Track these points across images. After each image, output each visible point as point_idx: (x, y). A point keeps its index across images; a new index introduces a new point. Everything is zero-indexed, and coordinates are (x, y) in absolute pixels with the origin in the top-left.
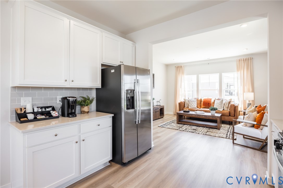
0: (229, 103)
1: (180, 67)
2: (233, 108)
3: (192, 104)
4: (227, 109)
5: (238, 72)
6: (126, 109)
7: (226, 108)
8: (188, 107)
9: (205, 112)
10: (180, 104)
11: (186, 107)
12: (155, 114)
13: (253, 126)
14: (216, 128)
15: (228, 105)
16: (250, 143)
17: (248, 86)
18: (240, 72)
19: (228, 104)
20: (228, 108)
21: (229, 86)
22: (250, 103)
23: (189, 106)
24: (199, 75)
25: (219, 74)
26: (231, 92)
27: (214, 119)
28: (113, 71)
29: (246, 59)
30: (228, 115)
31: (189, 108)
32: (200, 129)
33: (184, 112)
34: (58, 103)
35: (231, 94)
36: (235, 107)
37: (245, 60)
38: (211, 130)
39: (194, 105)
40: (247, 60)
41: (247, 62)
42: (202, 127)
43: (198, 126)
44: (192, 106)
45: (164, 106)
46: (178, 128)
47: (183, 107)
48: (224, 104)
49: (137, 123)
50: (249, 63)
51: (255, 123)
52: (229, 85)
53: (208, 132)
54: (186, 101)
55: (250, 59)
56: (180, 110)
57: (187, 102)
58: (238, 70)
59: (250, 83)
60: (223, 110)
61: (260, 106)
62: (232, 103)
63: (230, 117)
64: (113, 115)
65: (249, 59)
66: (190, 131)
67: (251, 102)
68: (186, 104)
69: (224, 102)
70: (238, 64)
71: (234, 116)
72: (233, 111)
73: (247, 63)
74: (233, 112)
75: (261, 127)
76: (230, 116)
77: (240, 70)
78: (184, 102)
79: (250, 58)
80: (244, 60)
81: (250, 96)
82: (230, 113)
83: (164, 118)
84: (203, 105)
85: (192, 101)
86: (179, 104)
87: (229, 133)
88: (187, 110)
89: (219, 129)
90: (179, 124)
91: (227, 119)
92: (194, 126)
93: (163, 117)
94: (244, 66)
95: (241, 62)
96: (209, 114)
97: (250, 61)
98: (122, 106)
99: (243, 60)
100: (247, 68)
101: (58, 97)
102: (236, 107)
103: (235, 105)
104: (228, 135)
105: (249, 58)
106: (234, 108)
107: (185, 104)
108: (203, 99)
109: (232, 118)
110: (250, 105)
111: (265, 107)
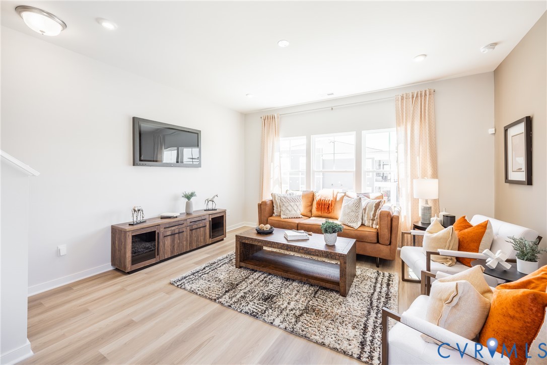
0: (378, 205)
1: (270, 119)
2: (386, 222)
3: (290, 208)
4: (372, 224)
5: (399, 128)
7: (369, 220)
8: (280, 215)
10: (261, 206)
11: (276, 214)
12: (191, 236)
14: (337, 288)
15: (373, 212)
17: (423, 161)
18: (402, 128)
19: (374, 208)
20: (373, 220)
22: (428, 206)
23: (282, 212)
24: (312, 136)
25: (355, 132)
29: (419, 95)
30: (375, 240)
31: (283, 216)
33: (258, 232)
35: (385, 178)
36: (392, 220)
37: (415, 96)
39: (294, 210)
40: (421, 96)
41: (421, 101)
44: (288, 212)
45: (225, 212)
47: (267, 216)
48: (365, 209)
50: (425, 103)
54: (276, 199)
55: (430, 94)
56: (261, 222)
57: (278, 201)
58: (399, 124)
59: (428, 150)
60: (363, 225)
61: (465, 222)
62: (384, 208)
63: (378, 245)
65: (425, 95)
67: (430, 204)
68: (277, 208)
69: (364, 204)
70: (400, 106)
71: (390, 244)
72: (387, 230)
73: (421, 104)
74: (385, 233)
76: (378, 242)
77: (403, 121)
78: (272, 203)
79: (430, 90)
80: (413, 97)
82: (379, 234)
83: (225, 242)
84: (318, 209)
85: (290, 201)
86: (258, 206)
89: (345, 295)
91: (370, 250)
93: (223, 240)
94: (413, 111)
95: (406, 101)
96: (320, 243)
97: (427, 99)
99: (411, 97)
100: (421, 118)
102: (394, 219)
103: (391, 213)
105: (426, 91)
106: (389, 222)
107: (273, 206)
108: (317, 195)
109: (383, 249)
110: (429, 213)
111: (484, 226)
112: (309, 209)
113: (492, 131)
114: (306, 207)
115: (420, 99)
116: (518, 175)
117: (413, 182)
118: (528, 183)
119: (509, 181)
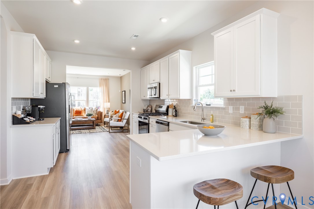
0: (97, 110)
2: (100, 114)
9: (83, 118)
13: (118, 121)
14: (93, 128)
15: (96, 112)
17: (106, 98)
20: (96, 114)
25: (87, 87)
28: (56, 86)
48: (93, 111)
58: (100, 87)
60: (93, 116)
61: (116, 111)
62: (98, 110)
64: (60, 118)
66: (77, 133)
67: (108, 109)
70: (100, 81)
76: (98, 119)
79: (108, 78)
81: (108, 105)
82: (98, 117)
84: (76, 113)
89: (95, 129)
94: (104, 83)
95: (102, 80)
96: (87, 119)
103: (100, 111)
104: (103, 130)
109: (99, 121)
110: (108, 111)
111: (119, 111)
113: (120, 91)
115: (105, 80)
116: (124, 102)
117: (104, 104)
118: (125, 103)
119: (123, 103)
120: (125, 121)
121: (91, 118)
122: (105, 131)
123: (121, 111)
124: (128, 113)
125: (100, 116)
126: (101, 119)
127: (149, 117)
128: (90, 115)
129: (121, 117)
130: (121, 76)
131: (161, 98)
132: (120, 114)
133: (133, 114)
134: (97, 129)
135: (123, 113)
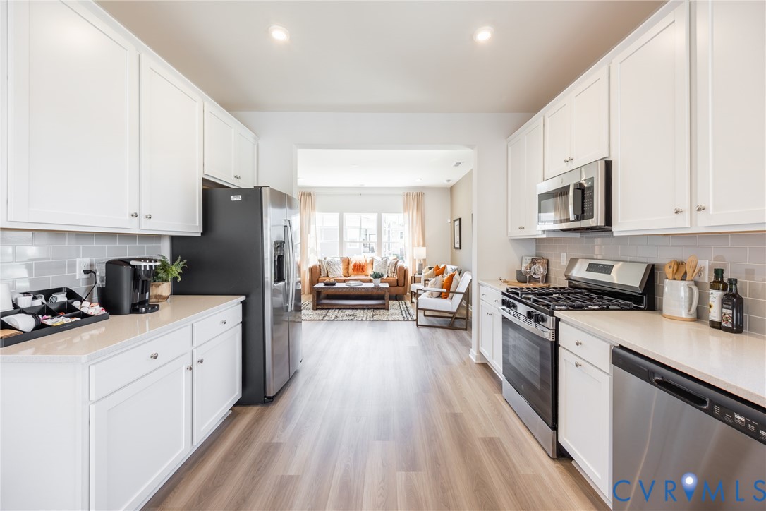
0: (396, 264)
1: (306, 193)
2: (402, 272)
3: (335, 270)
4: (394, 275)
6: (273, 282)
7: (392, 273)
8: (328, 276)
9: (363, 282)
10: (311, 270)
13: (440, 295)
14: (384, 307)
15: (394, 268)
16: (435, 321)
17: (418, 236)
18: (407, 213)
19: (394, 266)
20: (394, 273)
21: (368, 236)
22: (421, 263)
23: (329, 274)
24: (342, 213)
25: (377, 214)
26: (371, 246)
27: (380, 292)
28: (236, 198)
30: (396, 284)
31: (330, 276)
32: (359, 313)
33: (326, 284)
34: (79, 279)
36: (404, 271)
38: (377, 312)
39: (339, 271)
41: (417, 198)
42: (360, 309)
43: (353, 309)
46: (321, 318)
47: (318, 277)
48: (388, 267)
49: (289, 310)
51: (445, 290)
52: (368, 234)
53: (373, 315)
54: (323, 264)
55: (421, 195)
57: (325, 265)
58: (405, 211)
60: (388, 276)
61: (438, 268)
62: (399, 264)
63: (398, 287)
64: (243, 298)
65: (419, 195)
66: (344, 318)
68: (324, 271)
69: (388, 263)
70: (406, 199)
73: (417, 201)
75: (451, 295)
76: (398, 285)
77: (407, 209)
78: (320, 267)
79: (421, 192)
81: (421, 253)
82: (398, 280)
84: (354, 270)
85: (334, 264)
86: (309, 270)
87: (404, 312)
88: (332, 281)
89: (388, 309)
90: (317, 309)
91: (396, 291)
92: (347, 311)
94: (413, 204)
96: (371, 285)
97: (420, 198)
98: (265, 276)
100: (417, 209)
101: (78, 260)
102: (406, 271)
103: (404, 267)
104: (405, 315)
105: (419, 193)
107: (320, 270)
108: (352, 260)
109: (401, 289)
110: (421, 266)
111: (445, 268)
112: (346, 270)
113: (449, 220)
114: (344, 269)
115: (416, 196)
116: (457, 245)
117: (413, 249)
118: (460, 248)
119: (455, 248)
120: (458, 299)
121: (381, 282)
122: (408, 320)
123: (450, 268)
124: (467, 277)
125: (402, 278)
126: (405, 285)
127: (557, 313)
128: (377, 276)
129: (448, 288)
130: (451, 183)
131: (618, 228)
132: (446, 276)
133: (480, 284)
134: (391, 311)
135: (452, 276)
